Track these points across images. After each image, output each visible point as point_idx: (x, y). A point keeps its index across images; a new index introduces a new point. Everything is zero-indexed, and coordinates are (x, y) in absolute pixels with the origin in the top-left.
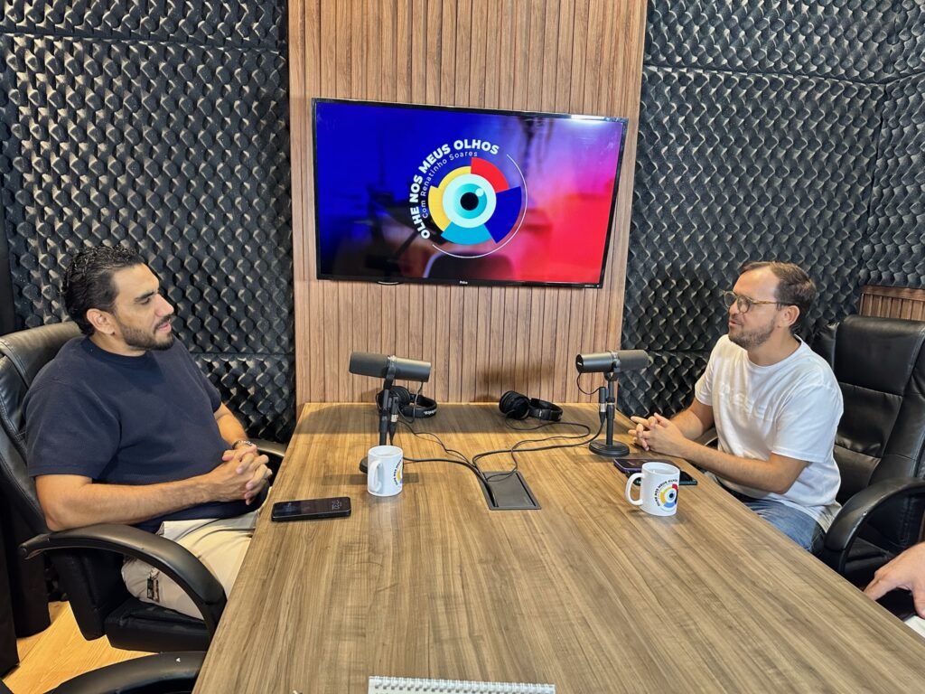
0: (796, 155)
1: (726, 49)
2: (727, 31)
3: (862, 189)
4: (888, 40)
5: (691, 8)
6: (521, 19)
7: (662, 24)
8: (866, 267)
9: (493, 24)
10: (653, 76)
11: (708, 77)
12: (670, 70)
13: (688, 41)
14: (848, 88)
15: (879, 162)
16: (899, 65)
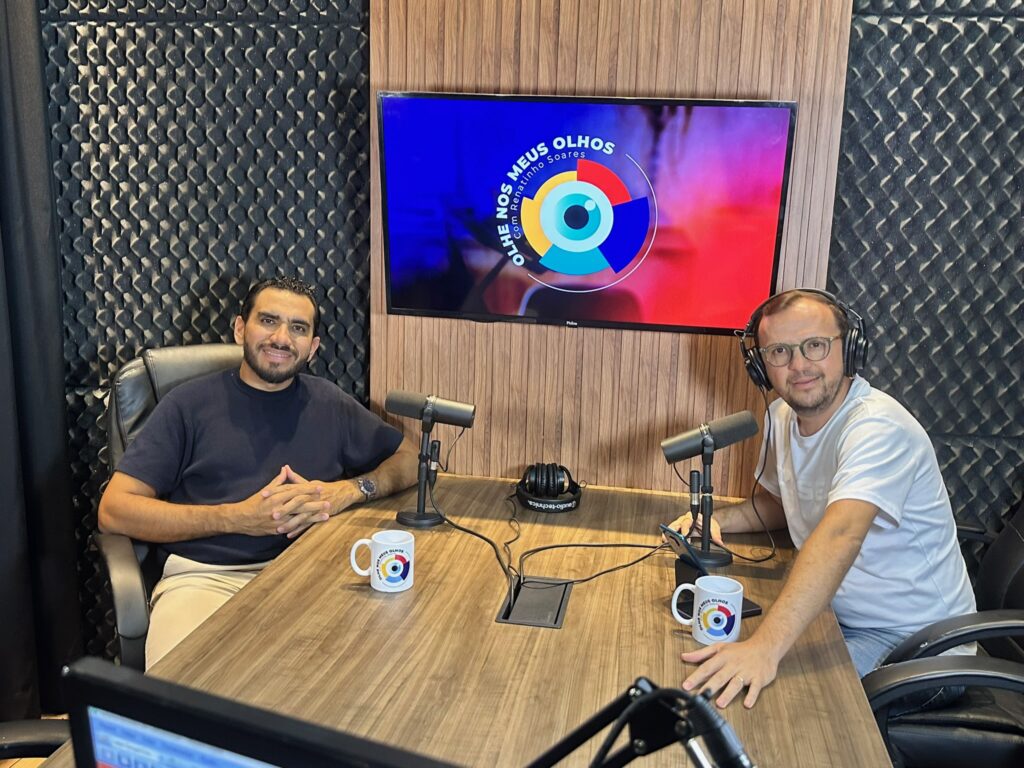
10: (871, 31)
11: (961, 27)
12: (899, 20)
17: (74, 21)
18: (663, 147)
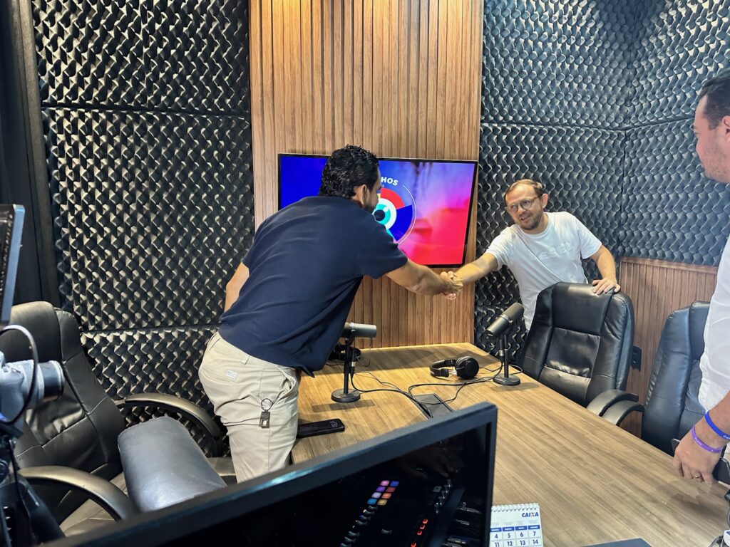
0: (576, 176)
1: (529, 111)
2: (530, 100)
3: (616, 196)
4: (625, 104)
5: (507, 86)
6: (403, 96)
7: (490, 96)
8: (622, 245)
9: (386, 100)
10: (486, 129)
11: (520, 129)
12: (496, 125)
13: (506, 107)
14: (604, 134)
15: (625, 179)
16: (633, 119)
17: (53, 107)
18: (420, 182)
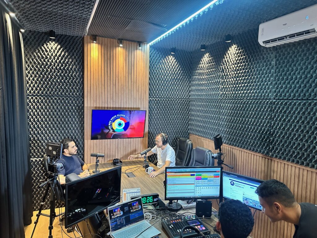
1: (163, 95)
2: (163, 92)
5: (156, 88)
6: (127, 92)
7: (152, 91)
8: (189, 131)
10: (150, 100)
12: (153, 99)
13: (156, 94)
14: (183, 100)
17: (28, 96)
18: (131, 116)
